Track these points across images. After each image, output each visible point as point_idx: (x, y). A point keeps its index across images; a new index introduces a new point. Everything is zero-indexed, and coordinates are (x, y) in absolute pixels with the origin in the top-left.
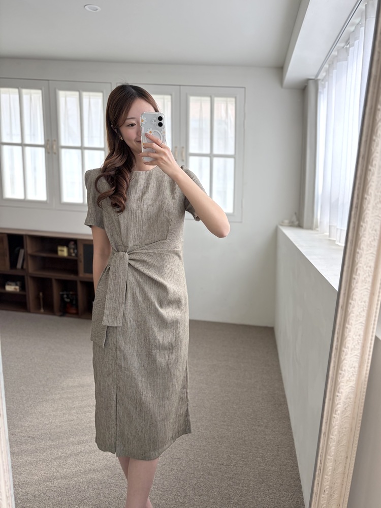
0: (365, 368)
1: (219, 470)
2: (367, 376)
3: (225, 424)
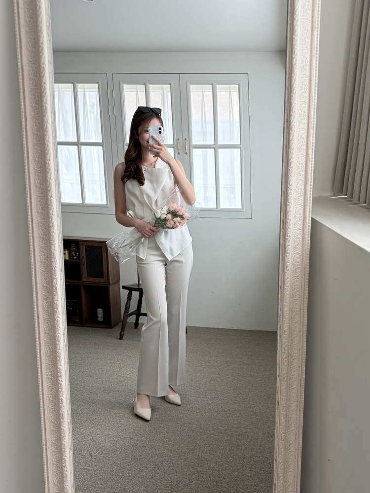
0: (307, 239)
2: (309, 244)
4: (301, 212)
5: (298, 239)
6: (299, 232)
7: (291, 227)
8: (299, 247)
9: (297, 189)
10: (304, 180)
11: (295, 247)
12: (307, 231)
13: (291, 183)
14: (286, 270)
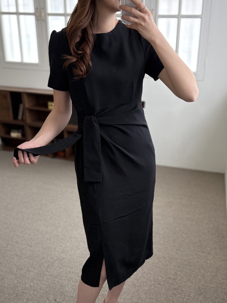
1: (167, 282)
3: (175, 248)
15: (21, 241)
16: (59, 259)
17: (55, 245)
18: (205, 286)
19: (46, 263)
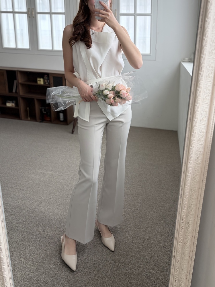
4: (207, 110)
5: (202, 133)
6: (204, 127)
7: (197, 124)
8: (202, 139)
9: (205, 90)
10: (212, 81)
11: (199, 140)
12: (211, 127)
13: (200, 86)
14: (190, 160)
15: (15, 186)
16: (47, 199)
17: (43, 188)
18: (165, 214)
19: (36, 203)
